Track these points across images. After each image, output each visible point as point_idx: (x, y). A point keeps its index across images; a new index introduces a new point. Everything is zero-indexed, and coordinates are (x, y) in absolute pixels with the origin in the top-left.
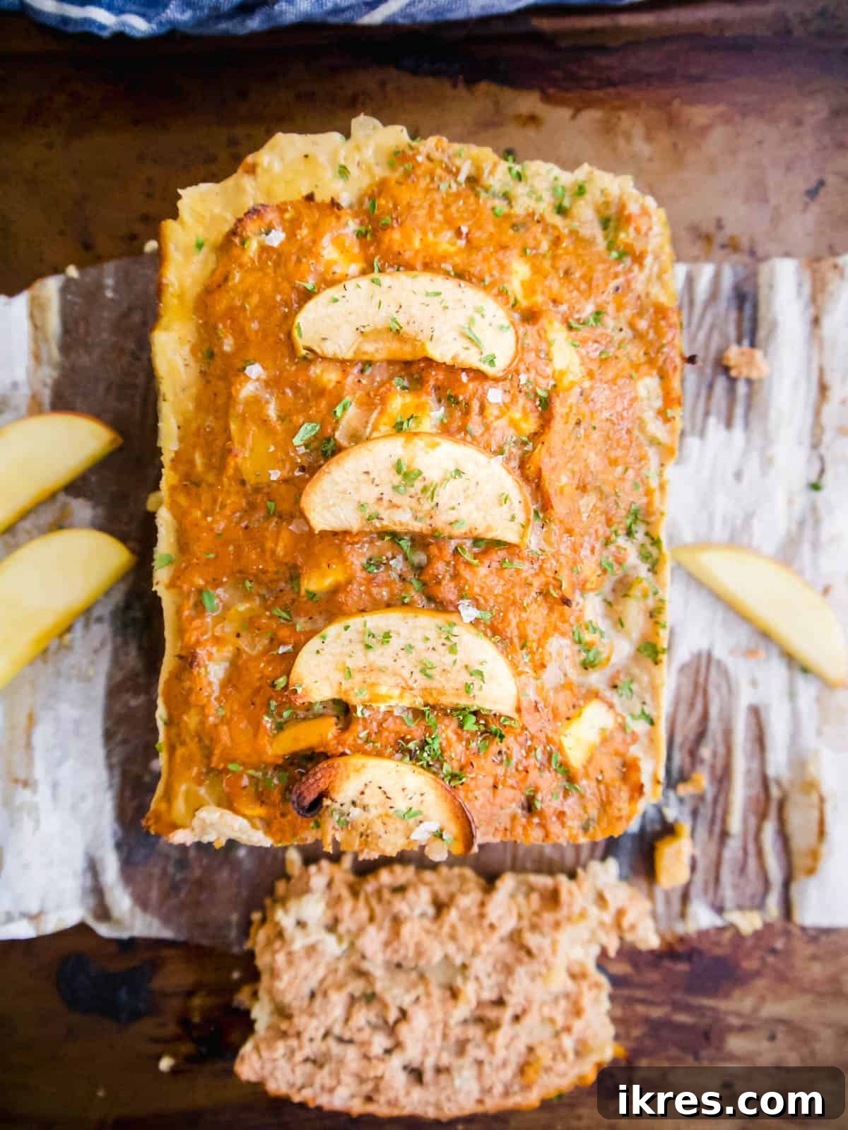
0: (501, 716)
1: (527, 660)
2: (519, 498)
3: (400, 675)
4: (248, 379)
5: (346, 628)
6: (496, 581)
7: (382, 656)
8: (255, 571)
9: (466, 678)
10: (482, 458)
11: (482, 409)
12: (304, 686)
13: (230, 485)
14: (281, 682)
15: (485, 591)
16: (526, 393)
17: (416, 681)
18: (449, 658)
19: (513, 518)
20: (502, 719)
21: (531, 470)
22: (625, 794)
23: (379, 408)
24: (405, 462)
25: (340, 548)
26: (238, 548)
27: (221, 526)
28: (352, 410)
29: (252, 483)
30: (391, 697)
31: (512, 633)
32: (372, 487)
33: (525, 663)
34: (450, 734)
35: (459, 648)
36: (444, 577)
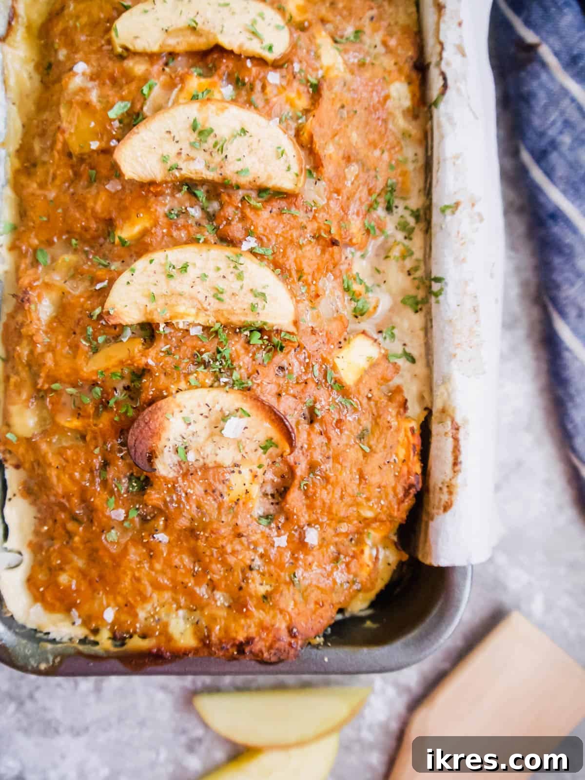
0: (281, 331)
1: (303, 291)
2: (294, 153)
3: (197, 299)
4: (75, 74)
5: (151, 262)
6: (276, 224)
7: (181, 284)
8: (79, 230)
9: (252, 299)
10: (262, 121)
11: (264, 88)
12: (116, 309)
13: (60, 159)
14: (98, 311)
15: (268, 231)
16: (300, 80)
17: (209, 304)
18: (236, 285)
19: (289, 169)
20: (283, 334)
21: (305, 137)
22: (392, 410)
23: (180, 86)
24: (200, 122)
25: (146, 198)
26: (66, 211)
27: (52, 195)
28: (157, 90)
29: (76, 153)
30: (188, 315)
31: (290, 266)
32: (173, 143)
33: (303, 294)
34: (238, 347)
35: (245, 275)
36: (233, 220)
